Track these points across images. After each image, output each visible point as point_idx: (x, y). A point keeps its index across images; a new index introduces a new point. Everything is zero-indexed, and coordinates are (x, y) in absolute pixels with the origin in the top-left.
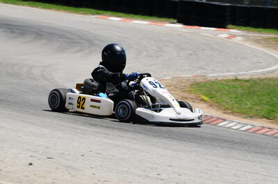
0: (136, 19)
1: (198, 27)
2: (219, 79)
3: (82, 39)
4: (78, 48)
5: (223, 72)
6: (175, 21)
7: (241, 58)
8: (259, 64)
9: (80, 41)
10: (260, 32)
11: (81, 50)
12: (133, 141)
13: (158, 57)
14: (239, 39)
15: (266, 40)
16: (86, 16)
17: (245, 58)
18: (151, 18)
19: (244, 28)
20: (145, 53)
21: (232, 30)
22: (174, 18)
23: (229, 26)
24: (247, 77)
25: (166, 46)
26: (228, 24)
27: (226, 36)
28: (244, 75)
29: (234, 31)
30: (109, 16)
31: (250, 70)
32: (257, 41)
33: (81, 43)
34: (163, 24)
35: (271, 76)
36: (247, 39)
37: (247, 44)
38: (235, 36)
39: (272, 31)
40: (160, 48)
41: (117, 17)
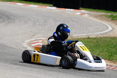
0: (31, 4)
1: (64, 9)
2: (79, 37)
3: (3, 15)
4: (2, 20)
5: (80, 34)
6: (52, 5)
7: (89, 26)
8: (98, 29)
9: (3, 16)
10: (97, 11)
11: (3, 21)
12: (38, 73)
13: (45, 25)
14: (86, 15)
15: (100, 16)
16: (4, 3)
17: (91, 26)
18: (39, 4)
19: (88, 9)
20: (38, 23)
21: (82, 11)
22: (51, 4)
23: (81, 8)
24: (94, 37)
25: (48, 19)
26: (80, 7)
27: (79, 13)
28: (92, 35)
29: (83, 11)
30: (17, 2)
31: (94, 32)
32: (96, 17)
33: (3, 18)
34: (46, 7)
35: (105, 36)
36: (91, 15)
37: (91, 18)
38: (84, 14)
39: (103, 11)
40: (45, 20)
41: (20, 3)
